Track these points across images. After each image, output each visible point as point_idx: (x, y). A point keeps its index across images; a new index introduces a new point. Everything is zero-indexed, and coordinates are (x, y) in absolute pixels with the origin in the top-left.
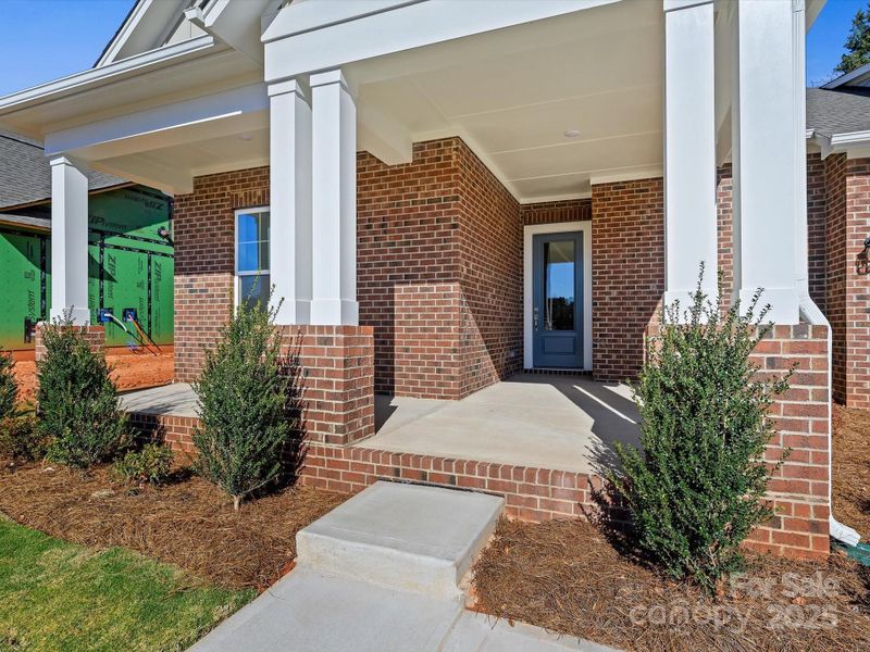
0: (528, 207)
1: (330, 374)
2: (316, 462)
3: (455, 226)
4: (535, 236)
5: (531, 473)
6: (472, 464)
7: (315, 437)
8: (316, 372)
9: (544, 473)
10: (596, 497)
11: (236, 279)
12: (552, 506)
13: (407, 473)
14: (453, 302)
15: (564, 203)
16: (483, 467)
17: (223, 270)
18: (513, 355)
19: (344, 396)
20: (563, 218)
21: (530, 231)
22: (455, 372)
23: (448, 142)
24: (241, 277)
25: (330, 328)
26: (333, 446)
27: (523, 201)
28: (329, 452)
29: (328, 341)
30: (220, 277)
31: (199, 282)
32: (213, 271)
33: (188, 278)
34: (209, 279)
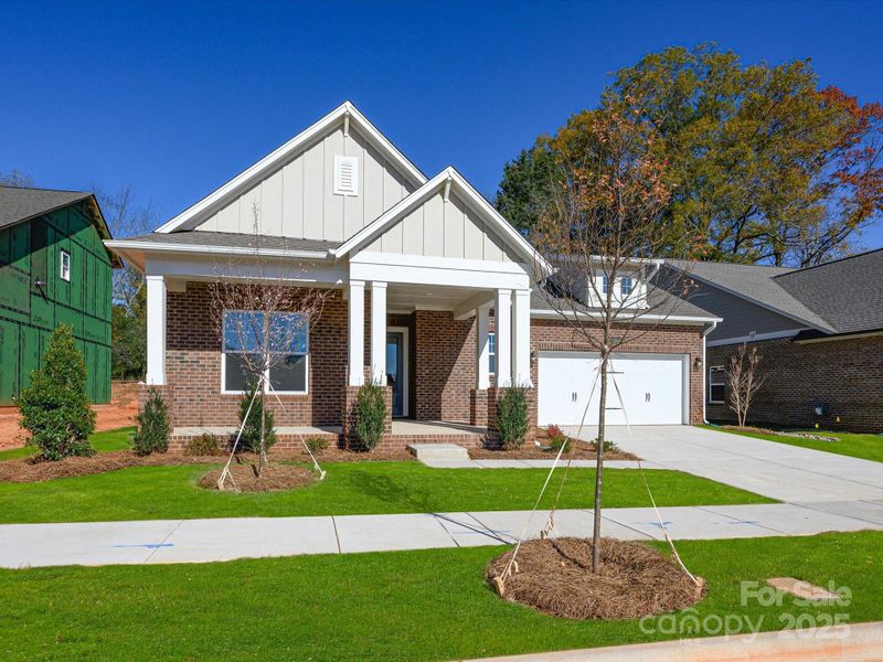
10: (482, 440)
13: (419, 441)
15: (393, 316)
17: (214, 349)
24: (227, 354)
30: (212, 354)
31: (191, 355)
32: (205, 348)
33: (179, 352)
34: (202, 354)
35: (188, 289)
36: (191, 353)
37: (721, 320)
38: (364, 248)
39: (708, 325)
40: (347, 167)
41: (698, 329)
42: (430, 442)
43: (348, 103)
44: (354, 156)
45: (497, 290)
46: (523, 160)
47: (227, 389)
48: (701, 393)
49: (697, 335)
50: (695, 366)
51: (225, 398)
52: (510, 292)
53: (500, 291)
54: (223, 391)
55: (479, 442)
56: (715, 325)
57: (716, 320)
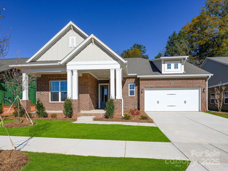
0: (99, 80)
1: (76, 105)
2: (74, 115)
3: (88, 86)
4: (101, 86)
5: (98, 114)
6: (92, 114)
7: (74, 112)
8: (74, 105)
9: (100, 114)
10: (104, 115)
11: (50, 93)
12: (100, 116)
13: (86, 115)
14: (88, 97)
15: (105, 80)
16: (94, 114)
17: (47, 91)
18: (97, 105)
19: (78, 107)
20: (105, 83)
21: (100, 85)
22: (88, 107)
23: (87, 74)
24: (51, 92)
25: (76, 100)
26: (77, 113)
27: (98, 79)
28: (76, 114)
29: (76, 101)
30: (47, 92)
31: (42, 93)
32: (45, 91)
33: (40, 92)
34: (45, 92)
35: (42, 76)
36: (42, 92)
37: (213, 75)
38: (70, 61)
39: (208, 77)
40: (73, 39)
41: (205, 79)
42: (89, 115)
43: (71, 22)
44: (74, 36)
45: (110, 69)
46: (174, 34)
47: (51, 101)
48: (206, 100)
49: (204, 81)
50: (203, 91)
51: (50, 103)
52: (114, 70)
53: (111, 70)
54: (50, 102)
55: (104, 116)
56: (210, 77)
57: (210, 75)
